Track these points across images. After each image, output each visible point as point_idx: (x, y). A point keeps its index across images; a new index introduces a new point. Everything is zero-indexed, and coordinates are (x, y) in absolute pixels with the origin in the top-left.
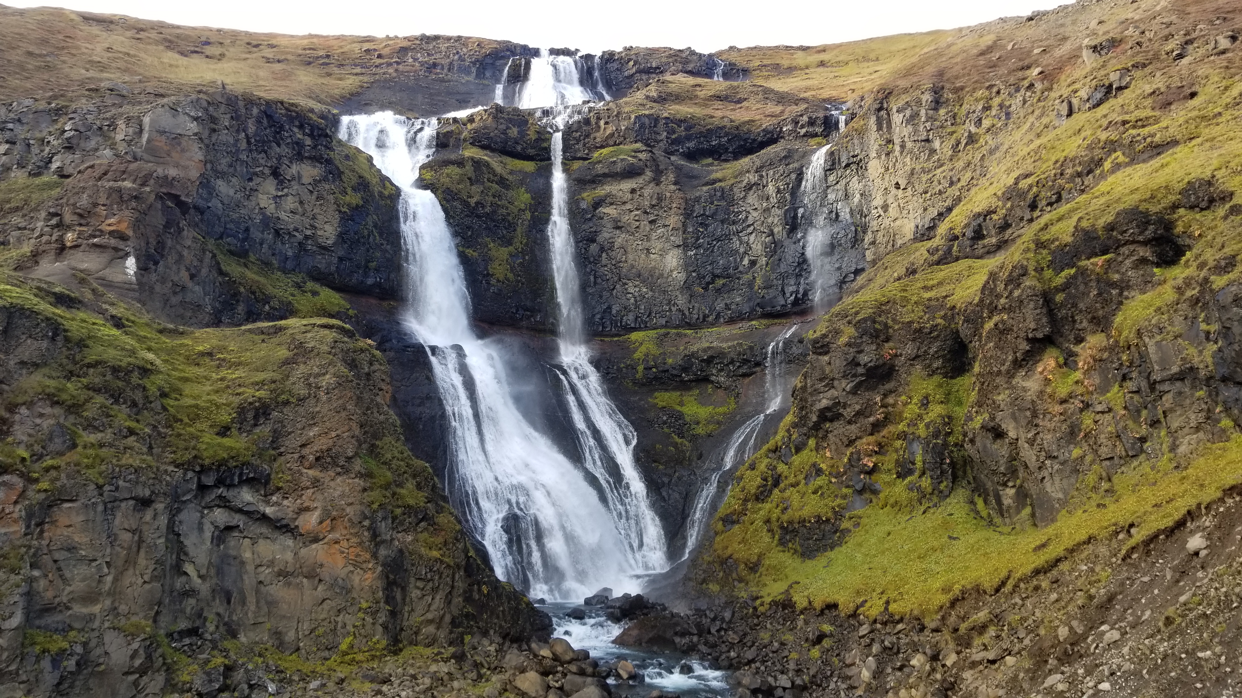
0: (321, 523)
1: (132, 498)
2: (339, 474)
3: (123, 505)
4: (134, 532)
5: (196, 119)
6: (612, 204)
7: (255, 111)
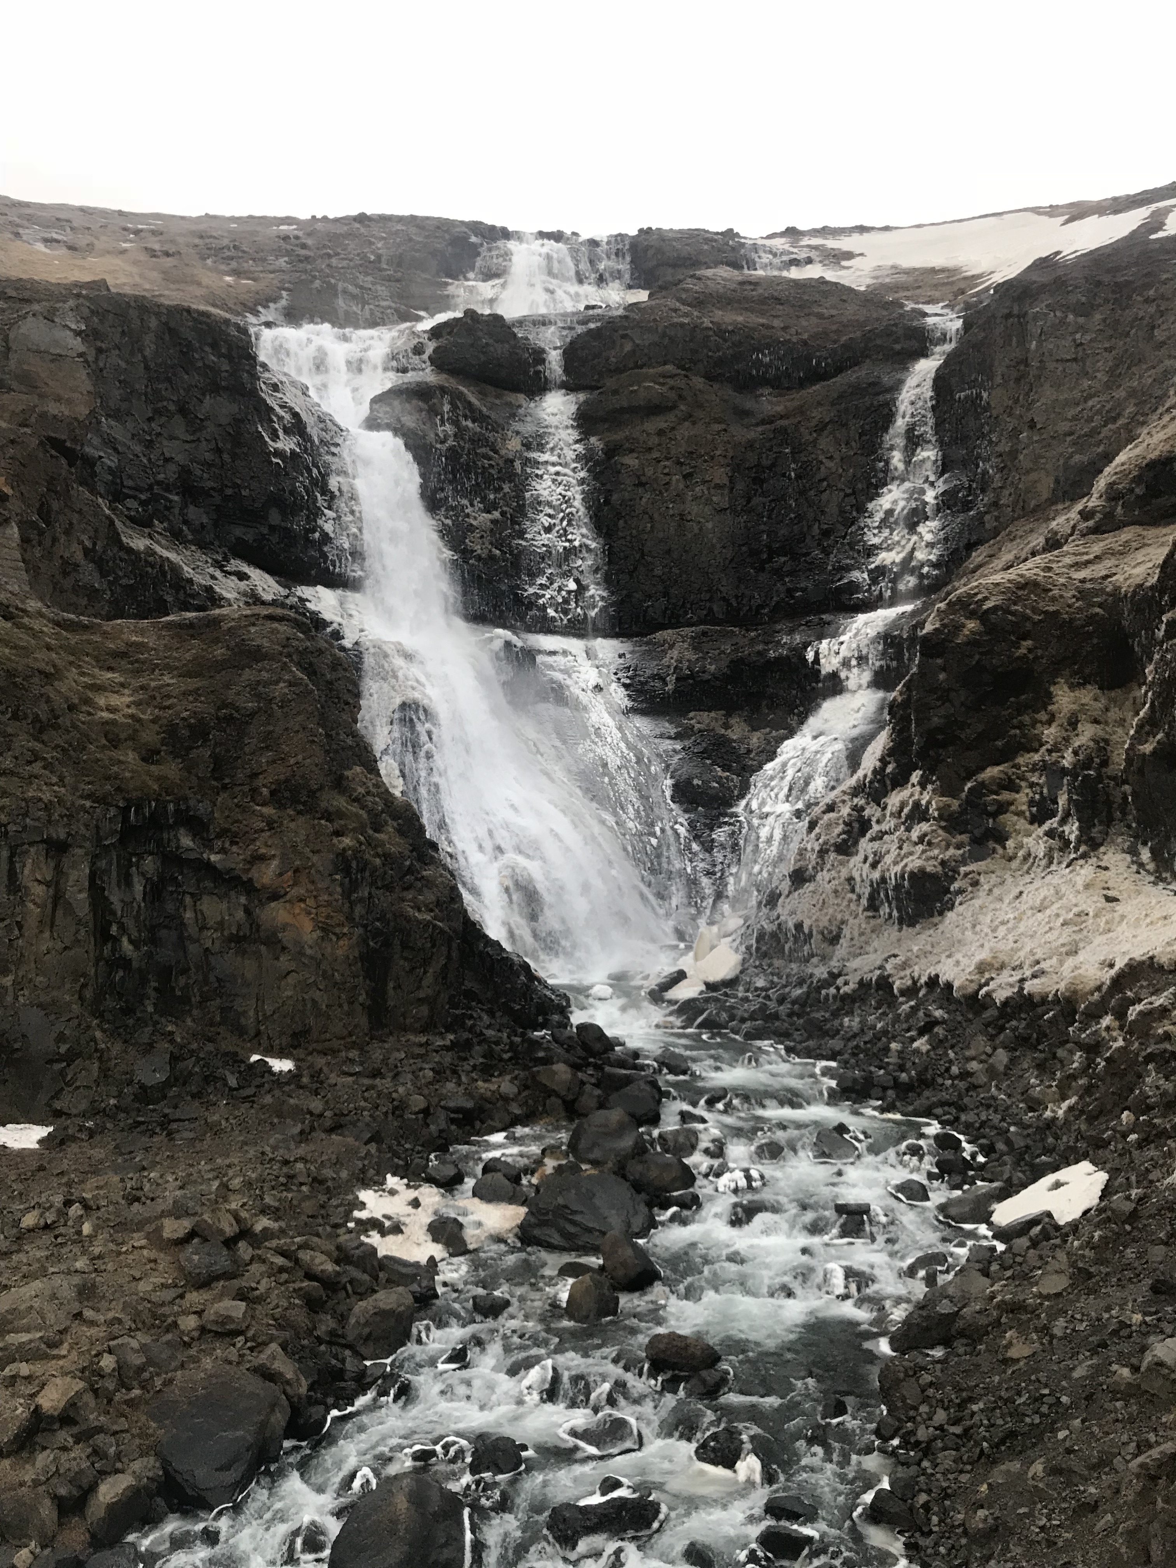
0: (281, 875)
1: (43, 841)
2: (299, 813)
3: (33, 850)
4: (48, 884)
5: (78, 333)
6: (632, 451)
7: (153, 323)
